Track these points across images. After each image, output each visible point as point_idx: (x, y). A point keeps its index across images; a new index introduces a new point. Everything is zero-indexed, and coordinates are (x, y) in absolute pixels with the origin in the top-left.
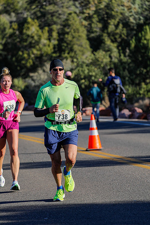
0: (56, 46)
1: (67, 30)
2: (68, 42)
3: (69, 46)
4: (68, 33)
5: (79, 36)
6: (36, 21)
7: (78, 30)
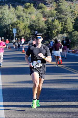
0: (62, 29)
1: (66, 24)
2: (66, 28)
3: (66, 29)
4: (66, 25)
5: (70, 26)
6: (58, 20)
7: (70, 24)
